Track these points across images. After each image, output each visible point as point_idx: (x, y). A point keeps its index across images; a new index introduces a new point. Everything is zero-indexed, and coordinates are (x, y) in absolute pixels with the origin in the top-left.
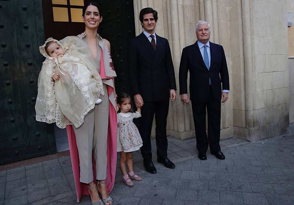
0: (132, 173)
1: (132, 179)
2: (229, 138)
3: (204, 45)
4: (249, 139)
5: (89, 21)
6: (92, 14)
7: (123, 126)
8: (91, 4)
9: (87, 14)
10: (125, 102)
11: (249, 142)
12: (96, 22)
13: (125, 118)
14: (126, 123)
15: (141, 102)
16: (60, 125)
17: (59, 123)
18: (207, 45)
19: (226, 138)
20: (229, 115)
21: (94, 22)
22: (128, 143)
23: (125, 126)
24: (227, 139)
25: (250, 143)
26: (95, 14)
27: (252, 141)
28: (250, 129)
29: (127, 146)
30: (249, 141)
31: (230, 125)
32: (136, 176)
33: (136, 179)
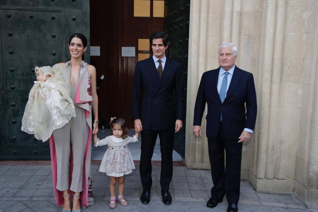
0: (120, 197)
2: (283, 194)
3: (226, 71)
4: (307, 204)
5: (72, 51)
6: (76, 45)
7: (111, 149)
8: (76, 36)
9: (71, 45)
11: (305, 208)
12: (79, 52)
14: (115, 147)
15: (138, 128)
16: (38, 137)
17: (37, 136)
18: (229, 72)
19: (278, 193)
20: (287, 163)
21: (77, 53)
23: (113, 149)
24: (280, 194)
25: (307, 209)
26: (79, 45)
27: (311, 208)
28: (310, 190)
30: (307, 207)
31: (288, 177)
32: (123, 201)
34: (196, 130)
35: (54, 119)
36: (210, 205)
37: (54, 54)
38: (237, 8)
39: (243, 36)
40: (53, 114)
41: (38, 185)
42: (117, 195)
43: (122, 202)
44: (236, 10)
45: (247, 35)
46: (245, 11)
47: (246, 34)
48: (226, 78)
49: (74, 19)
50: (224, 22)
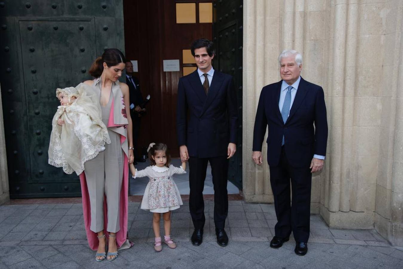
1: (164, 243)
2: (362, 230)
4: (391, 240)
7: (154, 181)
10: (158, 154)
11: (389, 245)
13: (158, 172)
14: (157, 178)
15: (184, 156)
16: (67, 171)
17: (66, 169)
18: (293, 86)
20: (365, 192)
22: (153, 202)
23: (155, 181)
25: (391, 247)
28: (393, 224)
29: (152, 205)
30: (390, 244)
31: (367, 209)
32: (170, 242)
33: (169, 245)
34: (255, 157)
35: (85, 148)
36: (274, 245)
37: (84, 72)
38: (300, 8)
39: (308, 41)
40: (83, 143)
41: (71, 226)
42: (162, 235)
43: (169, 244)
44: (299, 10)
45: (313, 40)
46: (310, 11)
47: (312, 38)
48: (289, 93)
49: (106, 29)
50: (285, 25)
